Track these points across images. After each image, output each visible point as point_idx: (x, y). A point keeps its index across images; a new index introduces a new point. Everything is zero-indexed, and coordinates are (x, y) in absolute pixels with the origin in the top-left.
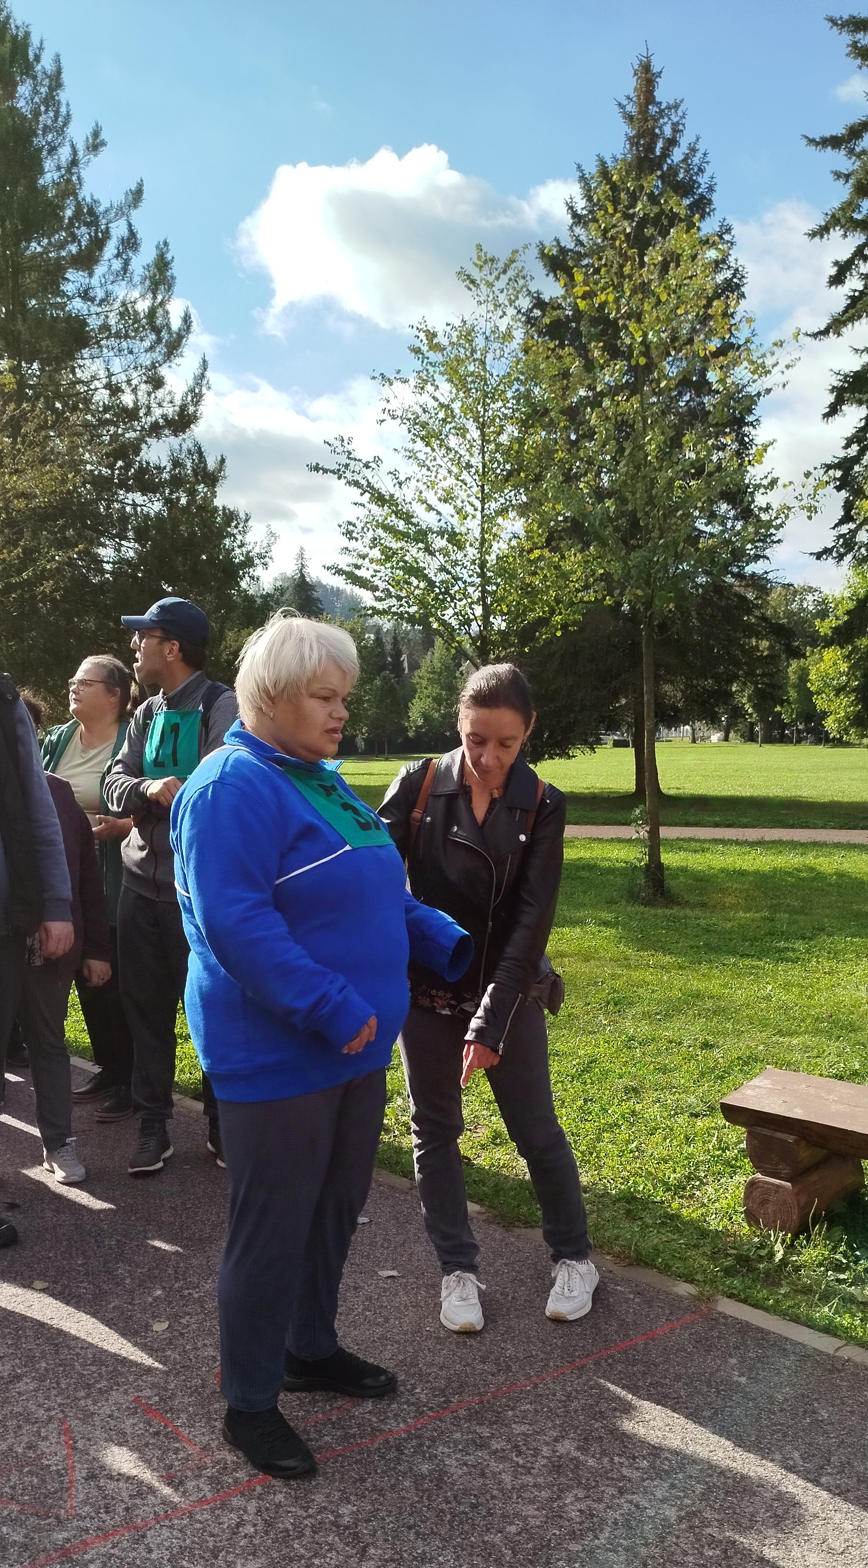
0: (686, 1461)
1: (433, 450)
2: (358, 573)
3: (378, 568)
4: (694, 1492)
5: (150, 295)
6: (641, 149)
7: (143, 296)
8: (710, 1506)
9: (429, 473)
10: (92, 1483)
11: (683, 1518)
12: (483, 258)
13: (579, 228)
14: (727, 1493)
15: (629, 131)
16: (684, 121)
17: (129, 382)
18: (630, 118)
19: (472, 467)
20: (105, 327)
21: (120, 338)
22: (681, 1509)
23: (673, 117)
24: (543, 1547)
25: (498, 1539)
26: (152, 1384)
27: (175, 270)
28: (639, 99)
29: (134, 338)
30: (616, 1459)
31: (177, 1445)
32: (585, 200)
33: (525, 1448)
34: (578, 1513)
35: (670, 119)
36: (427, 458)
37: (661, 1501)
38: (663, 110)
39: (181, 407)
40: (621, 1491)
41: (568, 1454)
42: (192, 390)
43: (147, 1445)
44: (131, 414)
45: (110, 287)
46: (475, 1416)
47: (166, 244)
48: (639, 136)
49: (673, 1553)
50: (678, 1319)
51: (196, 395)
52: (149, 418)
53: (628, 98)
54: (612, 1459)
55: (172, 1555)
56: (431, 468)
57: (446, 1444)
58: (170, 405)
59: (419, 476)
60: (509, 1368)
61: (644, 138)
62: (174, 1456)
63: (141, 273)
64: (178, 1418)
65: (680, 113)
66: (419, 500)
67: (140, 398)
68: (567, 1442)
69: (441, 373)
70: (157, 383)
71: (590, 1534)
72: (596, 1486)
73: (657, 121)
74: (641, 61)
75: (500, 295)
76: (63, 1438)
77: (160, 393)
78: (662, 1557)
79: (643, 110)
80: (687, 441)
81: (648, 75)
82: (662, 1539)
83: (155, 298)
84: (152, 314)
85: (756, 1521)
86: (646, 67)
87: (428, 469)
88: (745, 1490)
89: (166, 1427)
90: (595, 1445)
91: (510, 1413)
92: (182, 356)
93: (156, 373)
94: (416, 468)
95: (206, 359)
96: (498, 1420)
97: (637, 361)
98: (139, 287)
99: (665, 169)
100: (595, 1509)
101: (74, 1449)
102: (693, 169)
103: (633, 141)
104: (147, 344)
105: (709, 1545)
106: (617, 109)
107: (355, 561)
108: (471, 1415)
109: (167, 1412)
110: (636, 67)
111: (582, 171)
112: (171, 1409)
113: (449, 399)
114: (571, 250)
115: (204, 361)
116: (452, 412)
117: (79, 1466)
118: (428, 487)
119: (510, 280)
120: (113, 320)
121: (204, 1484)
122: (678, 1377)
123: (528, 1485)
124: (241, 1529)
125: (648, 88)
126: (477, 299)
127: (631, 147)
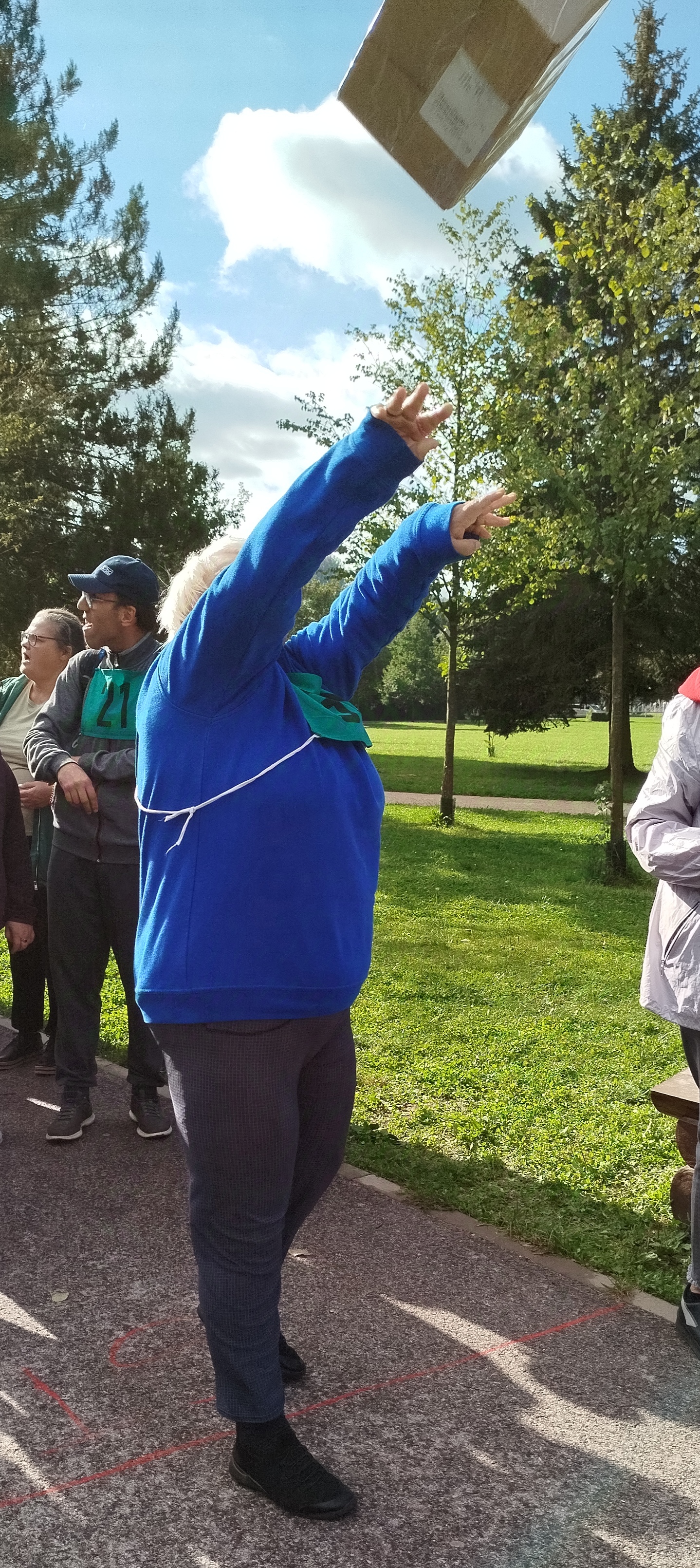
0: (582, 1460)
4: (587, 1492)
5: (122, 242)
6: (639, 99)
7: (114, 242)
8: (602, 1508)
11: (573, 1518)
12: (467, 211)
13: (571, 181)
14: (621, 1495)
15: (628, 80)
16: (685, 71)
17: (98, 331)
18: (630, 67)
20: (76, 272)
21: (91, 285)
22: (571, 1510)
23: (674, 67)
24: (424, 1542)
26: (44, 1357)
27: (150, 215)
28: (639, 47)
29: (105, 284)
30: (511, 1454)
31: (62, 1420)
32: (578, 152)
33: (417, 1439)
35: (670, 68)
38: (664, 60)
39: (150, 357)
40: (512, 1488)
41: (461, 1448)
42: (162, 341)
43: (32, 1418)
44: (98, 362)
45: (81, 231)
46: (371, 1404)
47: (140, 188)
48: (637, 86)
49: (558, 1555)
50: (591, 1312)
51: (166, 346)
52: (118, 369)
53: (628, 46)
54: (506, 1454)
55: (44, 1533)
57: (336, 1431)
58: (140, 355)
61: (642, 87)
62: (58, 1431)
63: (114, 218)
64: (67, 1392)
65: (682, 62)
67: (108, 347)
68: (462, 1433)
69: (418, 330)
70: (127, 331)
71: (474, 1531)
72: (487, 1482)
73: (657, 70)
74: (642, 7)
75: (482, 249)
77: (130, 342)
78: (546, 1559)
79: (643, 59)
80: (665, 405)
81: (650, 22)
82: (548, 1540)
83: (127, 243)
84: (123, 260)
85: (648, 1526)
86: (648, 14)
88: (640, 1493)
89: (53, 1400)
90: (490, 1439)
91: (407, 1401)
92: (153, 304)
93: (126, 322)
95: (178, 308)
96: (394, 1409)
97: (618, 320)
98: (112, 233)
99: (664, 121)
100: (482, 1505)
102: (693, 122)
103: (632, 91)
104: (118, 291)
105: (596, 1549)
106: (616, 58)
108: (366, 1402)
109: (56, 1386)
110: (638, 13)
111: (576, 122)
112: (61, 1383)
113: (425, 357)
114: (562, 204)
115: (176, 310)
116: (428, 370)
119: (493, 233)
120: (83, 267)
121: (85, 1461)
123: (416, 1477)
124: (117, 1509)
125: (649, 36)
126: (459, 252)
127: (629, 97)
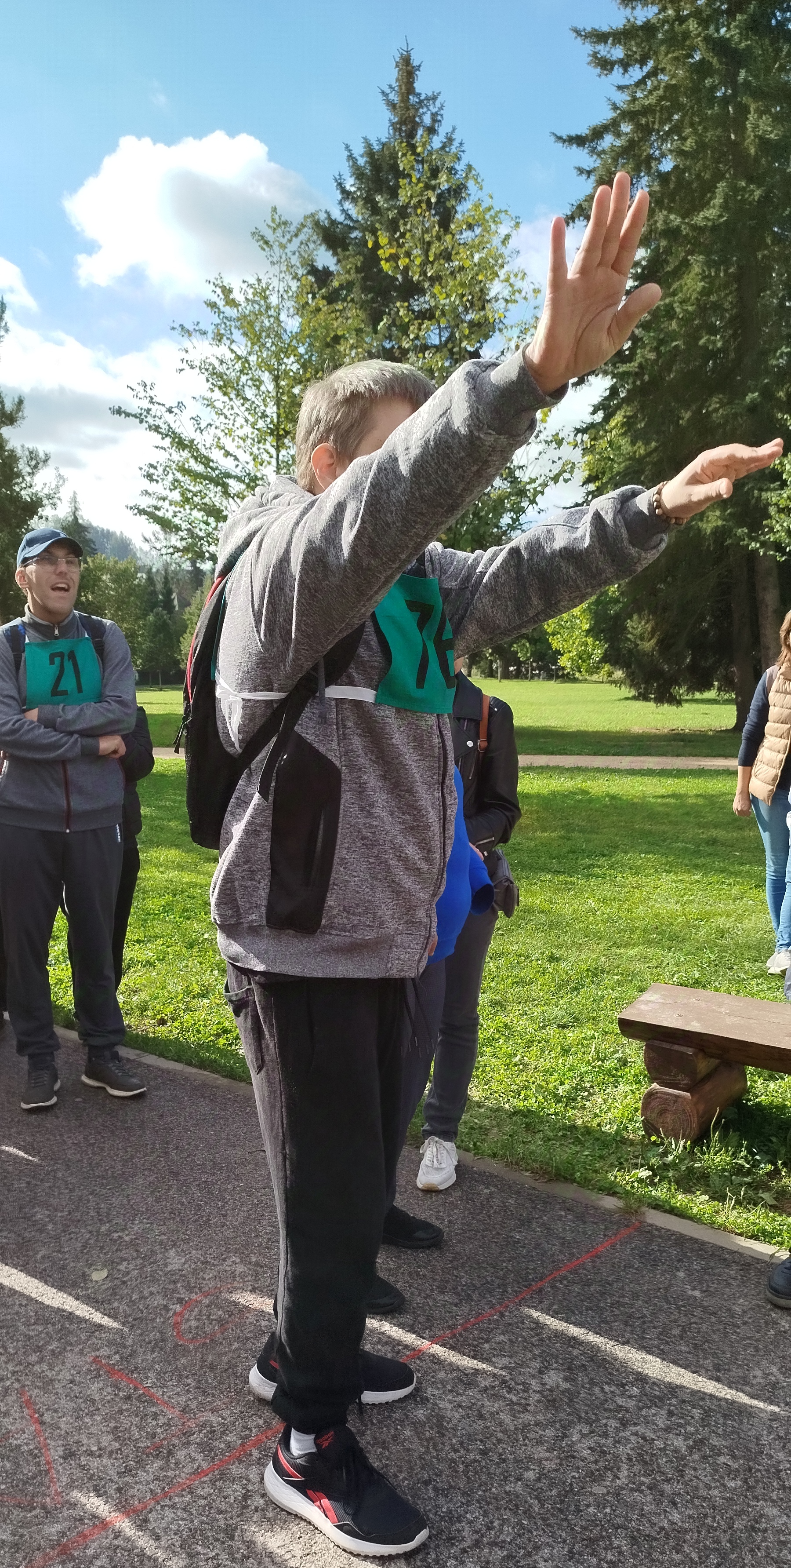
1: (231, 399)
2: (160, 514)
3: (177, 509)
6: (403, 135)
9: (227, 421)
10: (72, 1462)
13: (347, 203)
15: (392, 118)
16: (442, 112)
18: (392, 106)
19: (267, 416)
23: (432, 108)
25: (519, 1487)
26: (108, 1341)
28: (401, 89)
31: (153, 1409)
32: (353, 178)
34: (589, 1452)
35: (429, 109)
36: (225, 407)
37: (665, 1430)
38: (423, 101)
43: (121, 1412)
48: (401, 122)
50: (615, 1235)
53: (390, 87)
56: (229, 416)
59: (218, 424)
60: (469, 1298)
61: (406, 124)
62: (154, 1423)
64: (147, 1378)
65: (440, 105)
66: (218, 446)
69: (236, 327)
73: (417, 110)
74: (402, 54)
75: (291, 257)
76: (26, 1411)
79: (405, 99)
81: (409, 68)
86: (406, 61)
87: (226, 418)
89: (136, 1389)
94: (215, 417)
101: (43, 1423)
103: (395, 128)
106: (381, 97)
107: (155, 502)
109: (132, 1372)
110: (398, 59)
111: (350, 151)
112: (136, 1368)
113: (245, 353)
114: (341, 223)
116: (249, 364)
117: (53, 1443)
118: (226, 434)
119: (301, 244)
121: (195, 1452)
122: (635, 1296)
124: (249, 1501)
125: (408, 79)
126: (270, 259)
127: (394, 134)
